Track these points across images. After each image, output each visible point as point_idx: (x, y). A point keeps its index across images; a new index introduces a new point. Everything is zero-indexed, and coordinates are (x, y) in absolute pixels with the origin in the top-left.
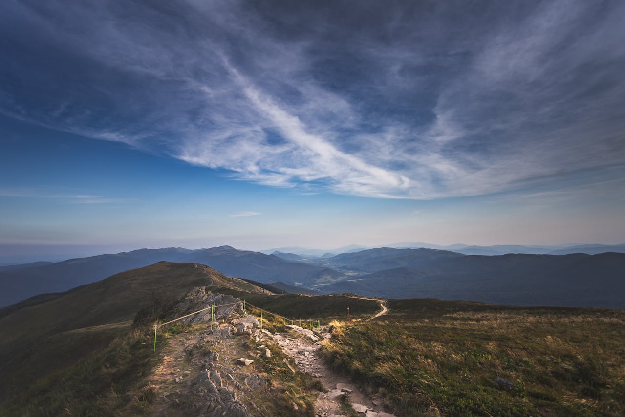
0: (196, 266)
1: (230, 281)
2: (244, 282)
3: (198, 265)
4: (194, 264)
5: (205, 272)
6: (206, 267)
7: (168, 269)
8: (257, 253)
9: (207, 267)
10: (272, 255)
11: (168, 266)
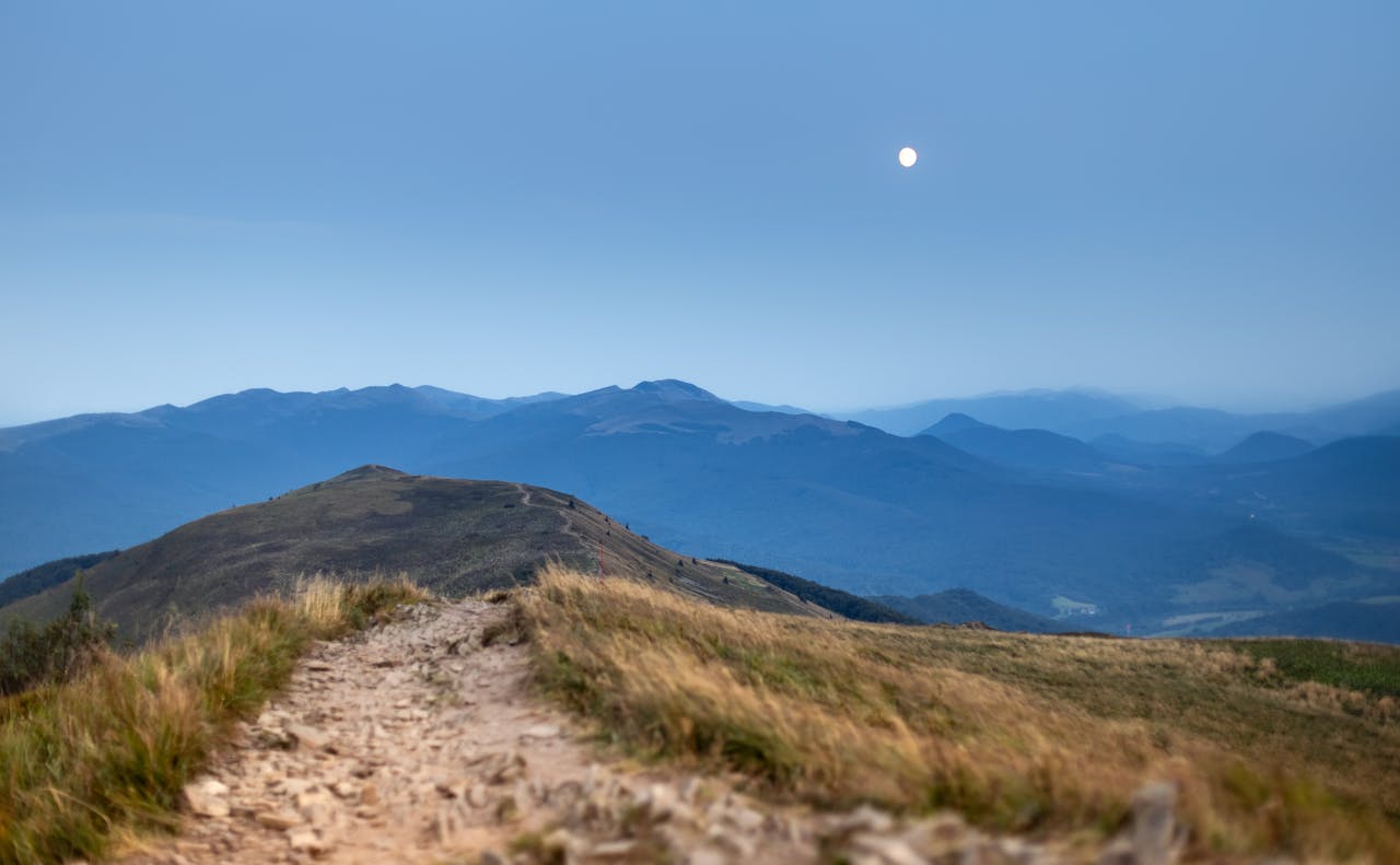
0: (526, 500)
1: (678, 573)
2: (753, 580)
3: (537, 494)
4: (514, 488)
5: (566, 530)
6: (571, 506)
7: (407, 506)
8: (838, 423)
9: (572, 504)
10: (925, 440)
11: (404, 497)
